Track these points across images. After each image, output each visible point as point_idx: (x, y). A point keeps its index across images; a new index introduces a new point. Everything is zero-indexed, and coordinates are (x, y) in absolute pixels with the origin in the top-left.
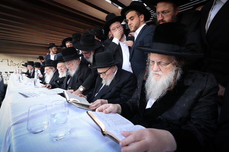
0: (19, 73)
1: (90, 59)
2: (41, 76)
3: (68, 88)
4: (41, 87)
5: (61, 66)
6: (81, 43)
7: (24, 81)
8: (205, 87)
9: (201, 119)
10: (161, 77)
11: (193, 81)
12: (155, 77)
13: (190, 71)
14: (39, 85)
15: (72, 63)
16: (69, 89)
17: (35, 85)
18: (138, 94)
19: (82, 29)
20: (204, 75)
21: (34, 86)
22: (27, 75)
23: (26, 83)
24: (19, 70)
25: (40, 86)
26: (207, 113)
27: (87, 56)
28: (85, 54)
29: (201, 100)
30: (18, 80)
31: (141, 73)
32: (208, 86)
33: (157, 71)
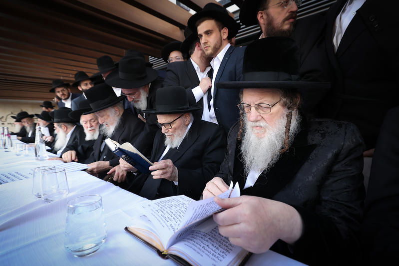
0: (3, 134)
1: (139, 103)
2: (49, 138)
3: (102, 158)
4: (49, 159)
5: (90, 121)
6: (121, 75)
7: (14, 149)
8: (343, 145)
9: (337, 200)
10: (265, 131)
11: (323, 136)
12: (256, 131)
13: (317, 120)
14: (44, 156)
15: (106, 114)
16: (104, 160)
17: (36, 154)
18: (230, 164)
19: (124, 51)
20: (340, 126)
21: (35, 157)
22: (20, 138)
23: (18, 153)
24: (3, 128)
25: (46, 157)
26: (347, 190)
27: (133, 99)
28: (129, 94)
29: (336, 168)
30: (3, 147)
31: (233, 125)
32: (347, 143)
33: (257, 121)
